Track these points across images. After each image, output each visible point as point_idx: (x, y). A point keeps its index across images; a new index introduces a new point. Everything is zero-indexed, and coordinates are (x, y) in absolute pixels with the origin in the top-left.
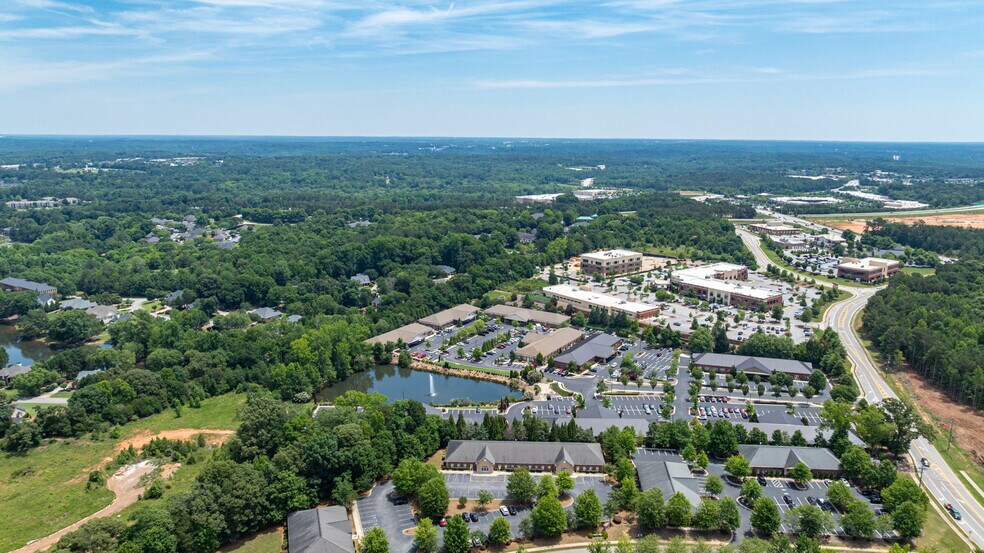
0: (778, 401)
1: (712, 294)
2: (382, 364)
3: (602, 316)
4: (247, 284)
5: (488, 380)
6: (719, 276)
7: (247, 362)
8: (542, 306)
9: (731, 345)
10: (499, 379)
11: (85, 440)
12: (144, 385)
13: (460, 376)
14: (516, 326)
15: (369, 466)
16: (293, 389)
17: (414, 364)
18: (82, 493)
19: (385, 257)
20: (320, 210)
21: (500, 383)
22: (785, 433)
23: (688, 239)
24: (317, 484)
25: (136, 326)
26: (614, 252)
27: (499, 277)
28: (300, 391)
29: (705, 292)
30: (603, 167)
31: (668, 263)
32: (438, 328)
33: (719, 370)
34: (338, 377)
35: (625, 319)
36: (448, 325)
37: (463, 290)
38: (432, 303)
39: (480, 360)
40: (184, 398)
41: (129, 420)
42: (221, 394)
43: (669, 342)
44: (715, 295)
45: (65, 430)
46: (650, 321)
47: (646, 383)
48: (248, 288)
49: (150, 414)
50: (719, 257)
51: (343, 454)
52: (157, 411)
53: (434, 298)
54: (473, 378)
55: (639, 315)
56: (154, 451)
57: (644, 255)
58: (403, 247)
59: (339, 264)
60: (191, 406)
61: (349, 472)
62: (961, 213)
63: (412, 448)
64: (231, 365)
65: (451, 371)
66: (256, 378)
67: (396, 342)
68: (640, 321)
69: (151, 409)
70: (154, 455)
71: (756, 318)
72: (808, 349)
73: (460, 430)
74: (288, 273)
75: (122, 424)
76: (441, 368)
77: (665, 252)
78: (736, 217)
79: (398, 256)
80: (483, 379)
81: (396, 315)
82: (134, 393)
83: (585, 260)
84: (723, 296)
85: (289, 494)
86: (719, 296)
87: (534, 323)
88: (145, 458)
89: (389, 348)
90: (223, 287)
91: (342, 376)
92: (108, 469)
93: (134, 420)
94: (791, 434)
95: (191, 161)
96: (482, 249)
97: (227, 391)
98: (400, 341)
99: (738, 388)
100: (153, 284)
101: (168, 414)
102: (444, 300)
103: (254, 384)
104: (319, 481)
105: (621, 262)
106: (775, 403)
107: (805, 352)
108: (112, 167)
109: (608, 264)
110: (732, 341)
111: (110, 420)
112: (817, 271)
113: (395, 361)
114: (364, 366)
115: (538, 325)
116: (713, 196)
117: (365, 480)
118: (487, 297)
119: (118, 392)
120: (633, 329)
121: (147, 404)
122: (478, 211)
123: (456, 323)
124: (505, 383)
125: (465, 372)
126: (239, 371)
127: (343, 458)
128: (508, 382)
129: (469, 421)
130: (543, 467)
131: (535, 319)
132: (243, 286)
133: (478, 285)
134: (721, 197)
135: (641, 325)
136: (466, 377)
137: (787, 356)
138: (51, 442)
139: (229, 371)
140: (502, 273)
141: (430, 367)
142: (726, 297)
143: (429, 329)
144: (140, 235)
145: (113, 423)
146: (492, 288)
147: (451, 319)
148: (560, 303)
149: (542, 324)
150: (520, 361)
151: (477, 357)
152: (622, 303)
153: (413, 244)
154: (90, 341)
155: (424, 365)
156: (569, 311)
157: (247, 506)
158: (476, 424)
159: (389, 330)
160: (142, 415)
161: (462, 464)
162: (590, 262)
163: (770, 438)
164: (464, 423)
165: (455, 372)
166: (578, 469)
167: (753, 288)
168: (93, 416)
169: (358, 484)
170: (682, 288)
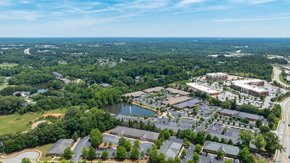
1: (243, 89)
2: (125, 102)
3: (199, 93)
4: (104, 77)
5: (151, 110)
6: (250, 84)
7: (85, 98)
8: (183, 89)
9: (237, 107)
10: (154, 110)
11: (36, 114)
12: (55, 101)
13: (143, 108)
14: (171, 94)
15: (86, 130)
16: (91, 106)
17: (133, 103)
18: (25, 126)
19: (147, 72)
20: (143, 58)
21: (153, 111)
22: (226, 139)
23: (251, 70)
24: (69, 132)
25: (67, 86)
26: (218, 73)
27: (176, 79)
28: (94, 107)
29: (241, 89)
31: (238, 78)
32: (148, 93)
33: (225, 114)
34: (109, 104)
35: (206, 95)
36: (151, 92)
37: (161, 82)
38: (150, 86)
39: (152, 103)
40: (65, 105)
41: (49, 109)
42: (76, 105)
43: (217, 104)
44: (244, 90)
45: (33, 110)
46: (214, 97)
47: (196, 116)
48: (104, 78)
49: (55, 109)
50: (259, 77)
51: (78, 125)
52: (57, 108)
53: (151, 84)
54: (147, 109)
55: (211, 94)
56: (49, 118)
57: (230, 75)
58: (152, 69)
59: (133, 73)
60: (66, 108)
61: (80, 130)
63: (101, 126)
64: (81, 98)
66: (86, 102)
67: (130, 96)
68: (211, 96)
69: (55, 107)
70: (47, 119)
71: (253, 99)
72: (264, 111)
73: (121, 123)
74: (118, 74)
75: (46, 110)
76: (139, 105)
77: (240, 74)
78: (279, 64)
79: (151, 71)
80: (149, 109)
81: (136, 88)
82: (52, 103)
83: (207, 76)
84: (246, 90)
85: (58, 134)
86: (245, 90)
87: (177, 94)
88: (45, 120)
89: (128, 98)
90: (97, 77)
91: (110, 104)
92: (35, 121)
93: (50, 110)
94: (228, 140)
95: (123, 44)
96: (175, 70)
97: (77, 105)
98: (132, 96)
100: (84, 75)
101: (59, 109)
102: (154, 85)
103: (85, 104)
104: (70, 132)
105: (219, 77)
106: (238, 129)
107: (263, 112)
108: (103, 45)
109: (214, 77)
110: (238, 106)
111: (44, 109)
113: (128, 101)
114: (118, 102)
115: (178, 95)
116: (278, 57)
117: (83, 133)
118: (168, 85)
119: (47, 102)
120: (207, 99)
121: (54, 106)
122: (186, 59)
123: (154, 92)
124: (154, 111)
125: (145, 107)
126: (82, 100)
127: (77, 126)
128: (156, 111)
129: (125, 121)
130: (138, 138)
131: (178, 93)
132: (103, 77)
133: (167, 81)
134: (282, 57)
135: (210, 98)
136: (145, 108)
137: (255, 113)
138: (29, 113)
139: (80, 99)
140: (177, 78)
141: (136, 104)
142: (247, 91)
143: (144, 93)
144: (93, 63)
145: (44, 110)
146: (172, 82)
147: (153, 91)
148: (189, 89)
149: (180, 95)
151: (151, 103)
152: (208, 90)
153: (156, 68)
154: (61, 89)
155: (135, 103)
156: (191, 91)
157: (45, 135)
158: (127, 122)
159: (132, 92)
160: (53, 109)
161: (115, 133)
162: (209, 76)
163: (220, 140)
164: (123, 121)
165: (143, 106)
166: (148, 140)
167: (259, 88)
168: (40, 107)
169: (81, 134)
170: (234, 86)
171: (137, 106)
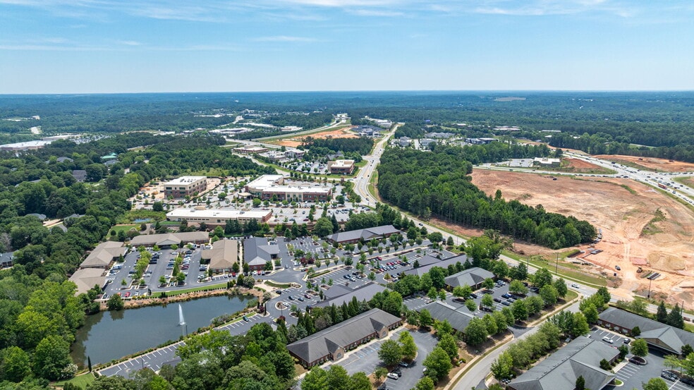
0: (405, 251)
1: (289, 196)
3: (237, 226)
5: (210, 296)
8: (176, 229)
10: (217, 292)
13: (181, 301)
16: (56, 366)
17: (127, 304)
21: (222, 295)
23: (213, 163)
26: (185, 178)
27: (111, 213)
29: (283, 196)
30: (37, 117)
32: (105, 268)
35: (256, 224)
36: (111, 263)
39: (183, 282)
43: (299, 233)
44: (291, 196)
46: (272, 222)
47: (323, 263)
54: (196, 298)
55: (264, 219)
57: (208, 178)
62: (324, 131)
65: (170, 299)
68: (267, 223)
76: (157, 299)
77: (207, 174)
83: (168, 188)
84: (297, 196)
86: (295, 196)
87: (186, 243)
89: (92, 297)
98: (98, 287)
99: (375, 250)
105: (196, 185)
112: (318, 172)
113: (104, 307)
118: (120, 232)
120: (265, 230)
123: (117, 259)
124: (226, 294)
125: (184, 296)
128: (229, 292)
130: (369, 337)
135: (269, 226)
136: (188, 300)
141: (147, 302)
142: (300, 196)
143: (99, 270)
146: (113, 224)
147: (108, 257)
148: (190, 224)
149: (192, 242)
150: (217, 274)
152: (242, 213)
155: (139, 301)
156: (204, 228)
161: (321, 359)
162: (173, 189)
165: (174, 298)
166: (391, 328)
170: (264, 196)
171: (154, 304)
